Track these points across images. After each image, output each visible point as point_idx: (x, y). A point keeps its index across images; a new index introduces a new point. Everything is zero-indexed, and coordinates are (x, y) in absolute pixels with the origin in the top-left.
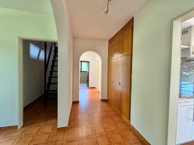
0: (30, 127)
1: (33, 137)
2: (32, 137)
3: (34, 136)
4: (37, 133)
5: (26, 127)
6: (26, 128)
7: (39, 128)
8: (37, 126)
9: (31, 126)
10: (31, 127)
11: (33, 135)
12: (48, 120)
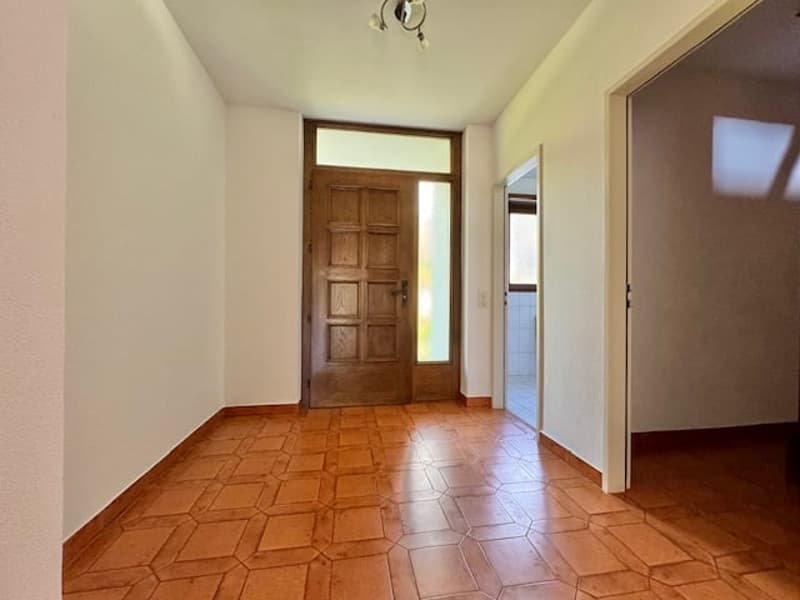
0: (645, 519)
1: (623, 571)
2: (620, 567)
3: (629, 570)
4: (652, 569)
5: (630, 508)
6: (629, 511)
7: (677, 559)
8: (675, 543)
9: (649, 518)
10: (645, 522)
11: (631, 561)
12: (768, 569)
